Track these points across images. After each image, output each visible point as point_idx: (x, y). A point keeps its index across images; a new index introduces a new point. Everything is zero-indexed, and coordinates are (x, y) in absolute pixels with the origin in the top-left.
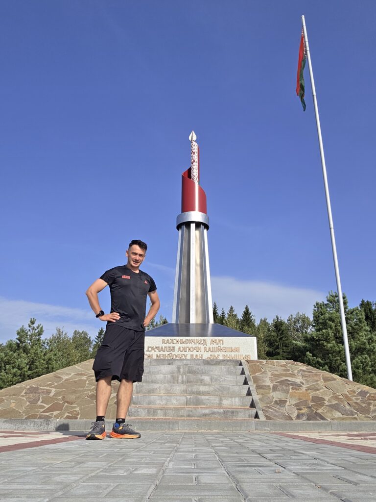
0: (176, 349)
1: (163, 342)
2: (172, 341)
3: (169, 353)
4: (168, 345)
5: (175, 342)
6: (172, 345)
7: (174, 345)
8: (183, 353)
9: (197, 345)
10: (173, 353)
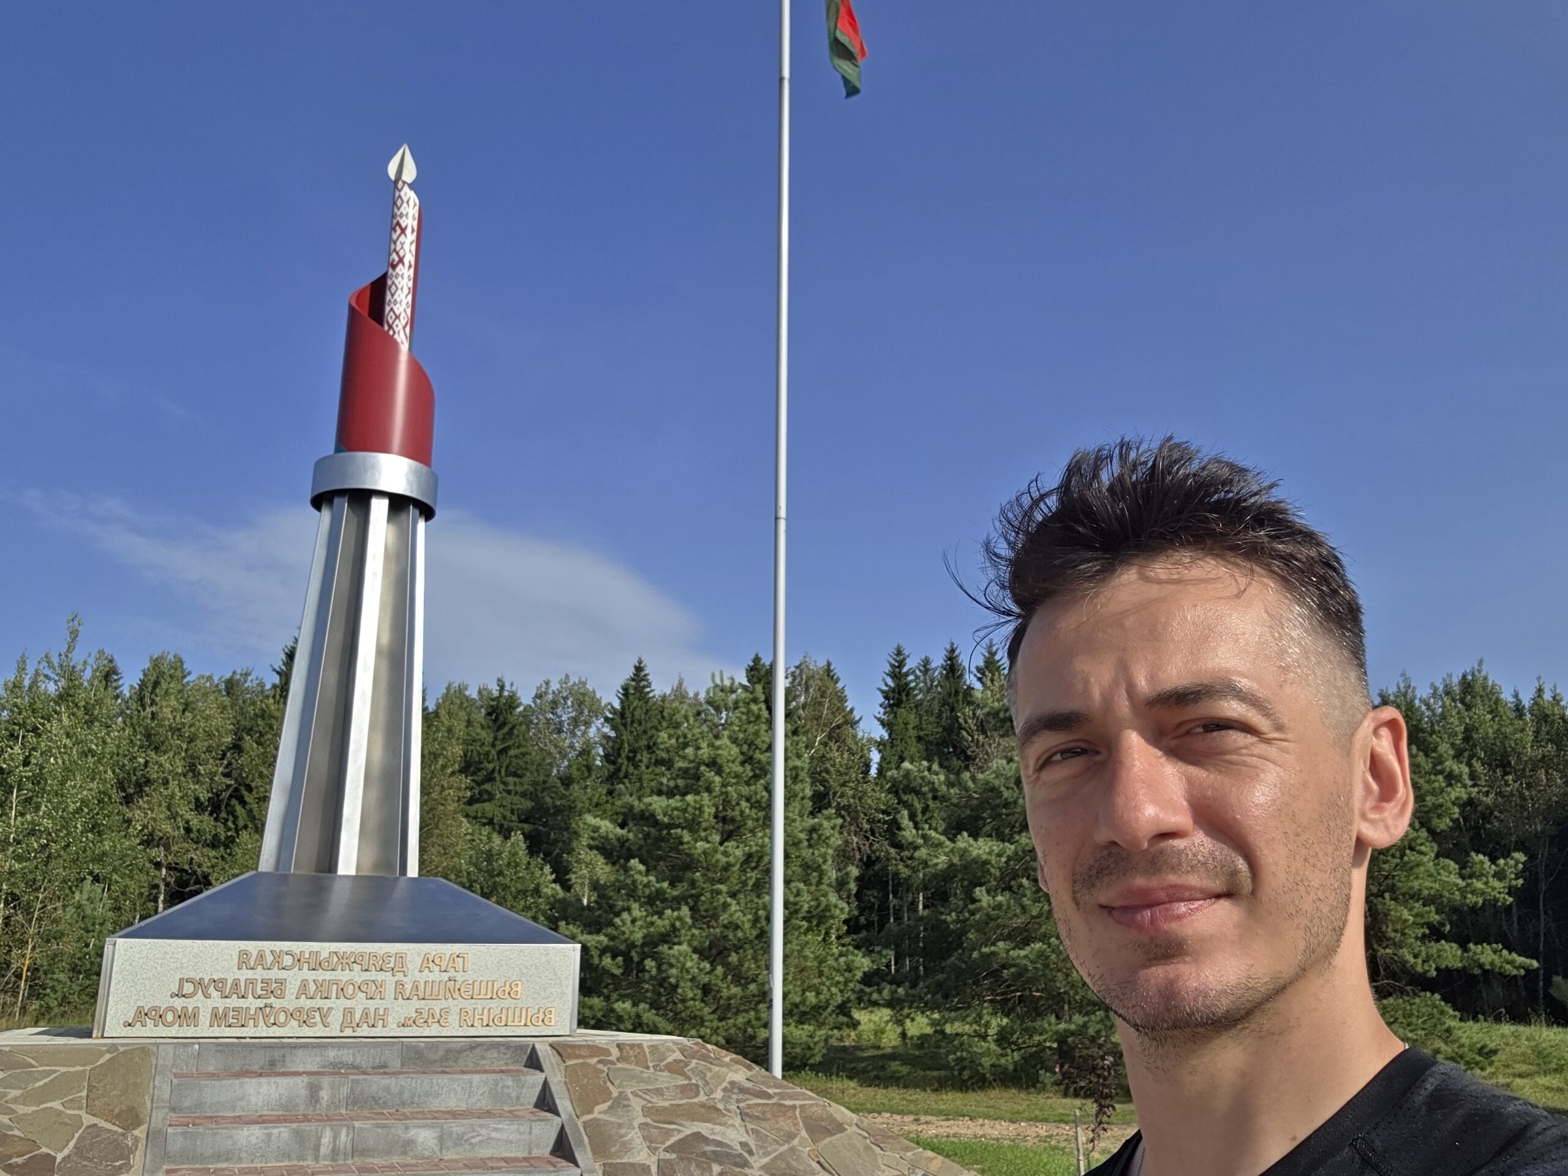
0: (292, 988)
1: (243, 960)
2: (277, 956)
3: (260, 1003)
4: (259, 974)
5: (288, 960)
6: (275, 974)
7: (283, 974)
8: (318, 1002)
9: (372, 975)
10: (277, 1003)
